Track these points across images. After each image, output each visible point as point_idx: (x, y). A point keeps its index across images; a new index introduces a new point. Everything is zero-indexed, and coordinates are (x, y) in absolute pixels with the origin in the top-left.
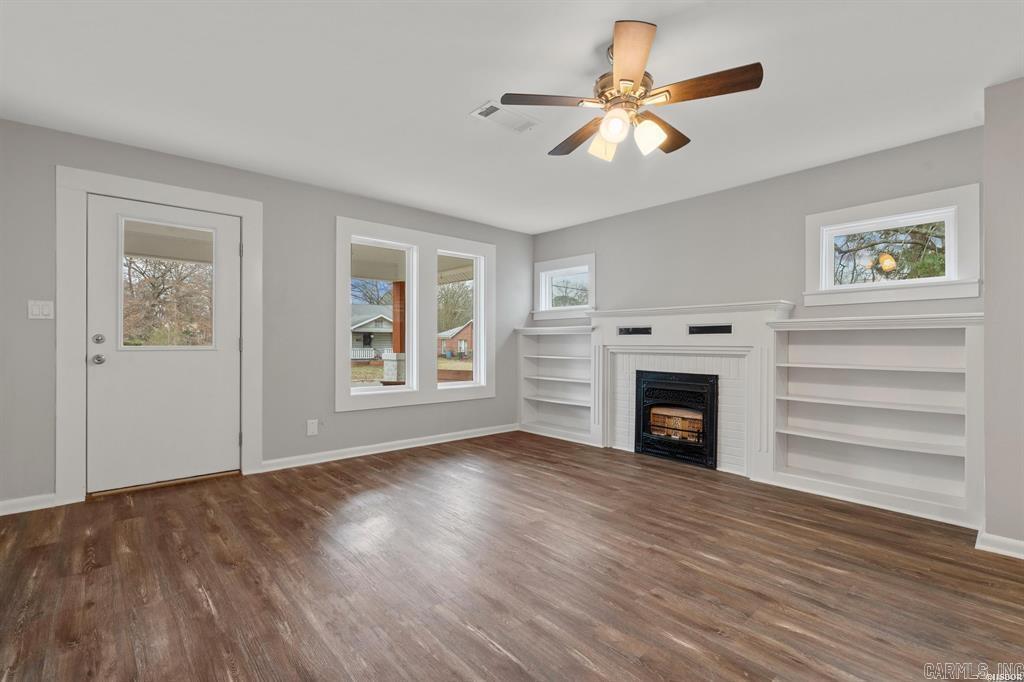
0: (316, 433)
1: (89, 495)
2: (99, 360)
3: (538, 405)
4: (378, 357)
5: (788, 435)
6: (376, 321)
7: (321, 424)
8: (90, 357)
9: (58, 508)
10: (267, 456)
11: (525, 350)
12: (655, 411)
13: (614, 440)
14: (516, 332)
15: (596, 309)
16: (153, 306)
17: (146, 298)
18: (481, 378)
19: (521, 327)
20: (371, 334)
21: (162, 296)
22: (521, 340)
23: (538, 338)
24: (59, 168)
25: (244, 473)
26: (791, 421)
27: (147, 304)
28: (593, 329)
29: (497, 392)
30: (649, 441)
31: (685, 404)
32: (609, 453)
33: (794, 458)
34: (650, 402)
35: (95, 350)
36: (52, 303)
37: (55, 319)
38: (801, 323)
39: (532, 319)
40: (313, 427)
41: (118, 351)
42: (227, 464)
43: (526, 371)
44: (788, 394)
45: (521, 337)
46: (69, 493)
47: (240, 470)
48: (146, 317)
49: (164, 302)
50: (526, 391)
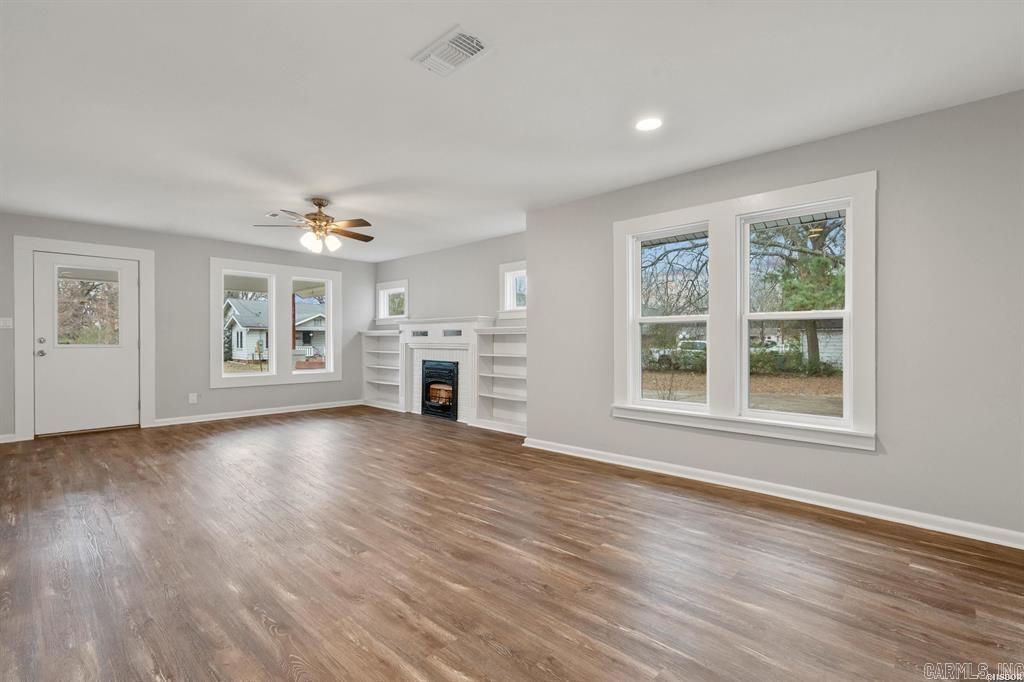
0: (196, 401)
1: (36, 436)
2: (42, 353)
3: (379, 387)
4: (318, 355)
5: (493, 398)
6: (315, 320)
7: (199, 396)
8: (37, 351)
9: (18, 442)
10: (158, 416)
11: (367, 347)
12: (433, 386)
13: (412, 407)
14: (360, 334)
15: (409, 318)
16: (82, 303)
17: (74, 295)
18: (330, 367)
19: (364, 330)
20: (310, 332)
21: (92, 293)
22: (364, 341)
23: (378, 338)
24: (15, 237)
25: (142, 427)
26: (496, 389)
27: (75, 301)
28: (400, 332)
29: (343, 376)
30: (427, 408)
31: (443, 381)
32: (409, 415)
33: (496, 412)
34: (430, 380)
35: (39, 347)
36: (11, 319)
37: (14, 329)
38: (499, 330)
39: (374, 325)
40: (193, 398)
41: (54, 348)
42: (130, 420)
43: (368, 362)
44: (493, 373)
45: (364, 338)
46: (23, 434)
47: (139, 425)
48: (75, 316)
49: (94, 299)
50: (368, 377)
